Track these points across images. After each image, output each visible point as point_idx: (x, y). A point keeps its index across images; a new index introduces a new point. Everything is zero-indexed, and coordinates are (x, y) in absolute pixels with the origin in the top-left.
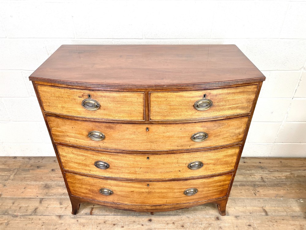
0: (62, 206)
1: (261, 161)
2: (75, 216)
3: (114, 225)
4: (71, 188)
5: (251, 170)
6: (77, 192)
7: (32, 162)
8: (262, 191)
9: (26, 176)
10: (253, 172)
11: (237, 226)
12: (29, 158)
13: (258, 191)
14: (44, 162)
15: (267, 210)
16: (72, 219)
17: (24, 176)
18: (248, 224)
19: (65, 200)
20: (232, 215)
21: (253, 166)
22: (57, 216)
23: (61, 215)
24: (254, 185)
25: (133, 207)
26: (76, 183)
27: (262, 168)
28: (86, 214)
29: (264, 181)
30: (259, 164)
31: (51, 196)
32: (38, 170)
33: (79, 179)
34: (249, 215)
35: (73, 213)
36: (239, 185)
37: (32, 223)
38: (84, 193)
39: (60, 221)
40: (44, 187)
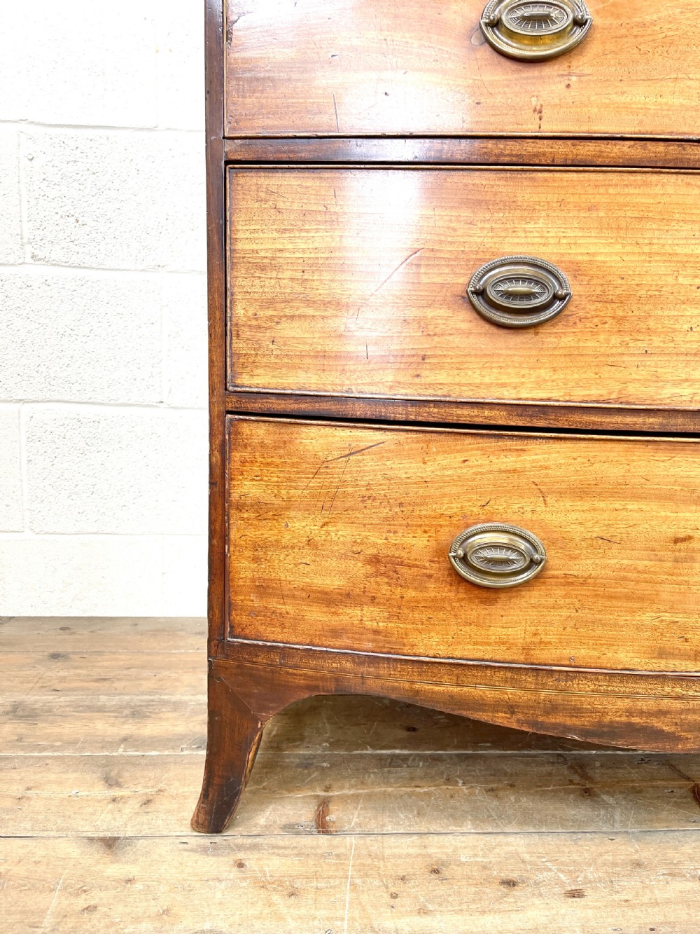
0: (117, 792)
2: (217, 839)
3: (511, 884)
4: (243, 568)
6: (274, 604)
16: (196, 856)
19: (134, 765)
22: (91, 839)
23: (116, 839)
25: (665, 704)
26: (289, 505)
28: (291, 829)
31: (44, 749)
33: (321, 466)
35: (208, 813)
38: (327, 599)
39: (115, 869)
40: (7, 713)
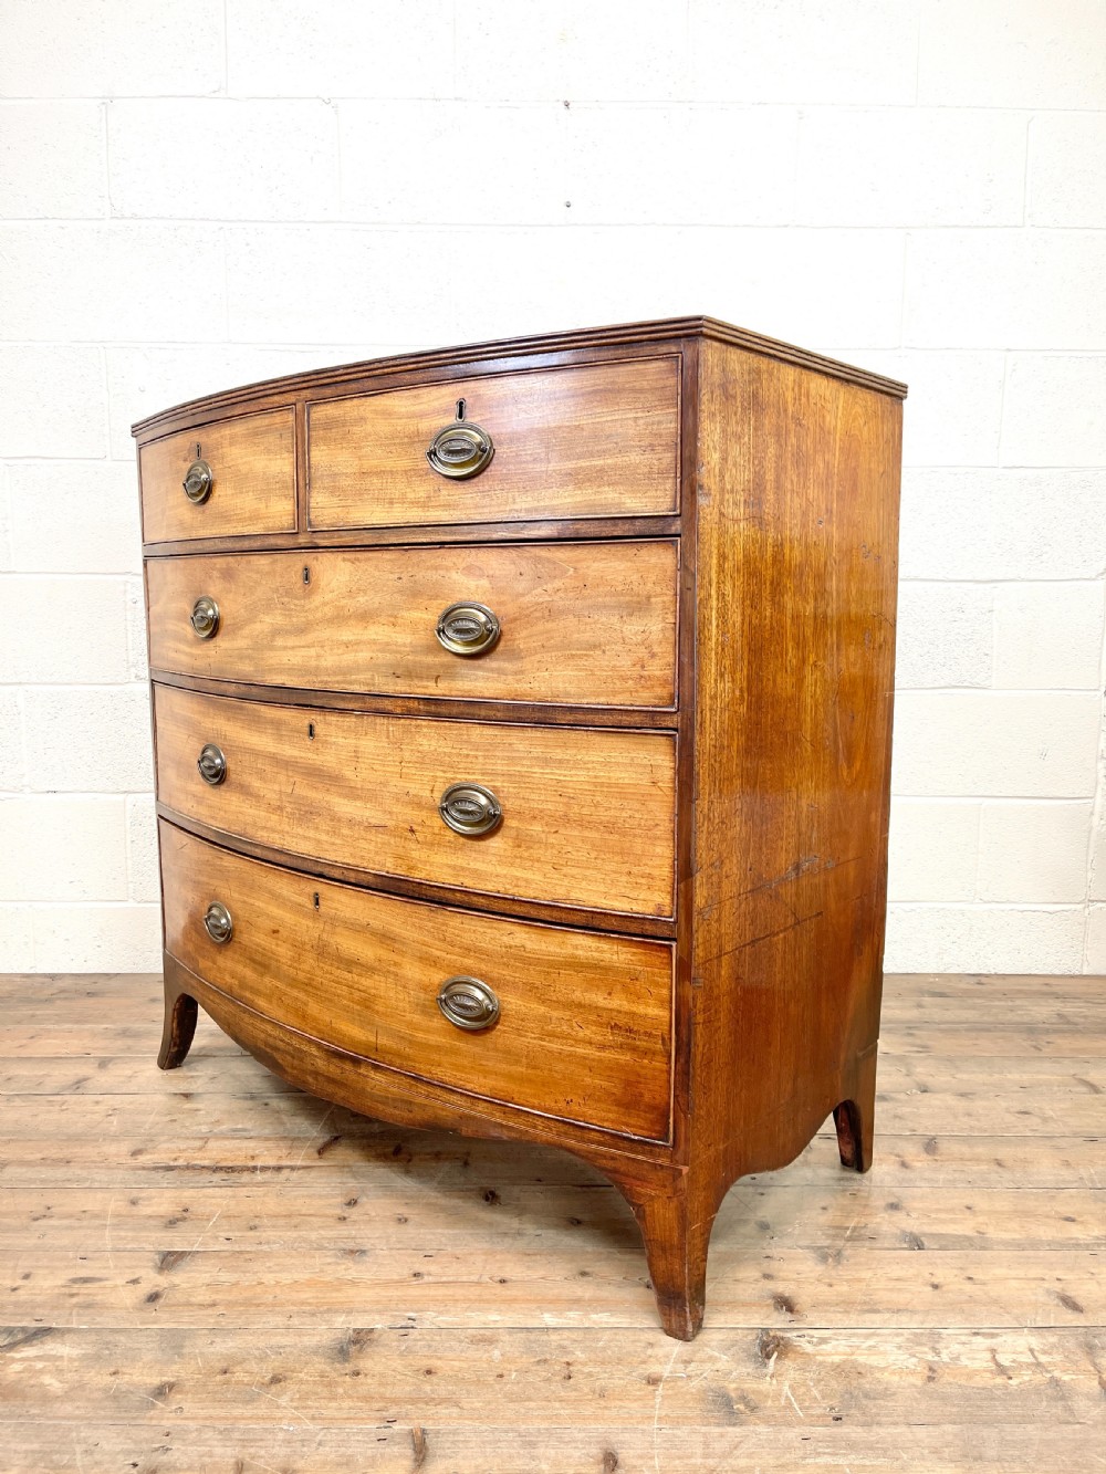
1: (1052, 981)
5: (1012, 999)
7: (60, 984)
8: (1063, 1042)
9: (38, 1012)
10: (1018, 1002)
11: (969, 1115)
12: (53, 977)
13: (1048, 1043)
14: (114, 983)
15: (1092, 1081)
17: (31, 1012)
18: (1018, 1109)
20: (945, 1091)
21: (1020, 991)
24: (1031, 1030)
27: (1057, 996)
29: (1068, 1023)
30: (1045, 988)
31: (146, 1053)
32: (91, 1001)
34: (1018, 1092)
36: (967, 1030)
37: (63, 1110)
39: (188, 1106)
40: (119, 1034)
